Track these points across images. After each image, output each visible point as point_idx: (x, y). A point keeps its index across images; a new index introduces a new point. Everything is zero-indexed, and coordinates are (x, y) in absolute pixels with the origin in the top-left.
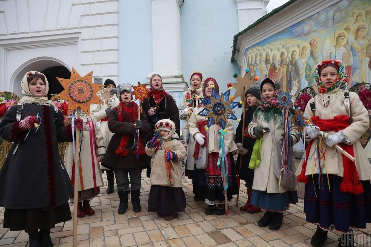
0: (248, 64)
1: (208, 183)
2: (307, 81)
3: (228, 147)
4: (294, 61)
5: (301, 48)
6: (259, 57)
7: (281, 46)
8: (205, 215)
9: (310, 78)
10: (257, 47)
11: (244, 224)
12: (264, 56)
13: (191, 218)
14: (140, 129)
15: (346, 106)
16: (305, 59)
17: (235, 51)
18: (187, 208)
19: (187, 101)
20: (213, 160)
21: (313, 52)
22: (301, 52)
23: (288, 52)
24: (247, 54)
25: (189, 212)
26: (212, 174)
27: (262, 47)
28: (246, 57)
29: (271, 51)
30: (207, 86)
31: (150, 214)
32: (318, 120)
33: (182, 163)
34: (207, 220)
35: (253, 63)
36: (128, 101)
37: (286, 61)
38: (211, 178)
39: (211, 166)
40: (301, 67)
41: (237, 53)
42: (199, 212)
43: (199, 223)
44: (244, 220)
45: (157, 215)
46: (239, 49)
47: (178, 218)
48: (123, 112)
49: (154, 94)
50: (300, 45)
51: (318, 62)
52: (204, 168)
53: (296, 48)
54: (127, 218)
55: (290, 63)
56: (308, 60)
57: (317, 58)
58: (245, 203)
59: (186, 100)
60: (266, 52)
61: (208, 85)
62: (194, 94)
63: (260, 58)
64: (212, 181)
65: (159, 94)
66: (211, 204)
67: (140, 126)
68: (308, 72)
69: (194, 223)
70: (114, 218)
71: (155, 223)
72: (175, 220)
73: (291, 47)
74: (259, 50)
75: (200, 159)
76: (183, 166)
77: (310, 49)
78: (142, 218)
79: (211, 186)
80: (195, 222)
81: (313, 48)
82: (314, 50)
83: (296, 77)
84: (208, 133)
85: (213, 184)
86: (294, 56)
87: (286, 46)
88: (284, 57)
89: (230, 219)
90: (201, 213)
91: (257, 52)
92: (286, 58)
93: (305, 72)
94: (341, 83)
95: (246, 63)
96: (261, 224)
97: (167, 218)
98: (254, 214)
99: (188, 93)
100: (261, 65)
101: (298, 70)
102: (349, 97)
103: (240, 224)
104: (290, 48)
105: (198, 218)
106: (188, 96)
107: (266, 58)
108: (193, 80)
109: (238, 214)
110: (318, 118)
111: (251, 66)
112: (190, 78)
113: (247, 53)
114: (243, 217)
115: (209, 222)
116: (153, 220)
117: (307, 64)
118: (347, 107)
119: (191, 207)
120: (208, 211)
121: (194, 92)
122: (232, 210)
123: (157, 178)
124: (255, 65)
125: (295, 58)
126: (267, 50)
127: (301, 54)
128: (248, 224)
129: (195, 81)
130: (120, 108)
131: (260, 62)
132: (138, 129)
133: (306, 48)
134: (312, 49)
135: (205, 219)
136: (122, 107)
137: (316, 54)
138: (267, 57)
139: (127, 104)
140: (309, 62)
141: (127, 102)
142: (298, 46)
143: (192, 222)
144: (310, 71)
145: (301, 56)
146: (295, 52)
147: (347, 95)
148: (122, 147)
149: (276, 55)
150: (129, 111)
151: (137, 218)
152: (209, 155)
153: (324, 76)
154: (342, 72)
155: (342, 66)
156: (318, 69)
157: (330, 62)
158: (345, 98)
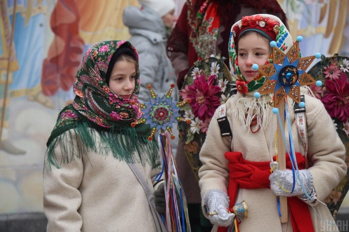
15: (300, 132)
32: (239, 163)
153: (242, 55)
154: (282, 48)
155: (283, 33)
156: (235, 35)
157: (257, 22)
158: (296, 112)
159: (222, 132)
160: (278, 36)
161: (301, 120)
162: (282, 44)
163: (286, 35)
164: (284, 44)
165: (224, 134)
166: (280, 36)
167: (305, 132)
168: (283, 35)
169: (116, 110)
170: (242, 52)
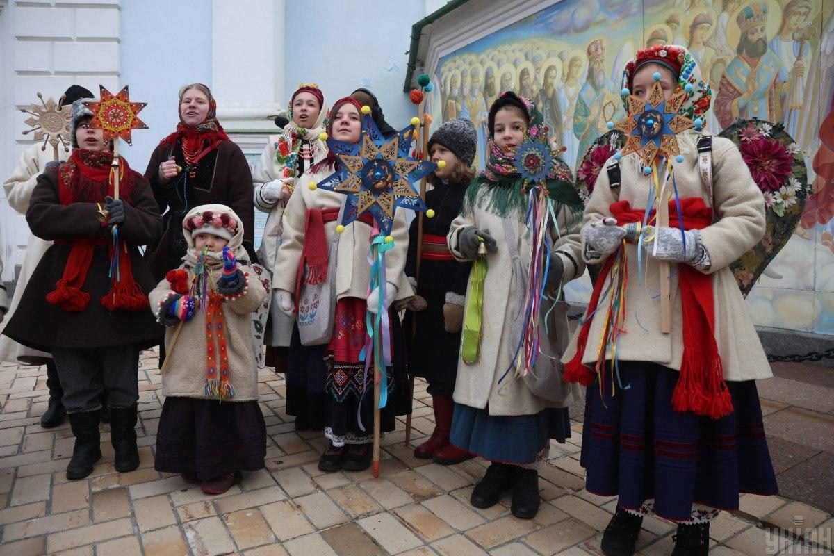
0: (443, 94)
1: (331, 384)
2: (578, 138)
3: (394, 285)
4: (550, 92)
5: (567, 62)
6: (469, 79)
7: (521, 56)
8: (317, 472)
9: (583, 133)
10: (465, 56)
11: (424, 498)
12: (481, 78)
13: (279, 485)
14: (120, 225)
15: (702, 172)
16: (574, 88)
17: (414, 63)
18: (271, 454)
19: (280, 160)
20: (348, 320)
21: (595, 72)
22: (566, 72)
23: (537, 69)
24: (442, 71)
25: (275, 466)
26: (343, 359)
27: (479, 54)
28: (439, 79)
29: (499, 65)
30: (338, 115)
31: (161, 477)
32: (625, 212)
33: (256, 328)
34: (323, 490)
35: (456, 92)
36: (95, 148)
37: (532, 91)
38: (339, 369)
39: (341, 335)
40: (565, 107)
41: (418, 69)
42: (304, 464)
43: (298, 501)
44: (423, 486)
45: (182, 480)
46: (425, 58)
47: (241, 487)
48: (75, 179)
49: (186, 137)
50: (565, 55)
51: (604, 96)
52: (322, 342)
53: (555, 61)
54: (90, 490)
55: (540, 97)
56: (582, 89)
57: (603, 86)
58: (427, 436)
59: (276, 158)
60: (486, 67)
61: (341, 113)
62: (300, 142)
63: (473, 82)
64: (340, 377)
65: (198, 138)
66: (338, 443)
67: (118, 217)
68: (580, 117)
69: (284, 501)
70: (51, 495)
71: (172, 505)
72: (234, 491)
73: (544, 56)
74: (470, 64)
75: (312, 316)
76: (258, 337)
77: (588, 63)
78: (137, 491)
79: (339, 393)
80: (289, 498)
81: (595, 63)
82: (596, 66)
83: (553, 130)
84: (335, 245)
85: (343, 386)
86: (550, 80)
87: (534, 55)
88: (528, 81)
89: (387, 484)
90: (309, 468)
91: (466, 66)
92: (532, 82)
93: (575, 117)
94: (687, 111)
95: (439, 94)
96: (480, 500)
97: (209, 489)
98: (452, 467)
99: (282, 140)
100: (474, 99)
101: (559, 114)
102: (710, 150)
103: (414, 497)
104: (541, 59)
105: (298, 483)
106: (283, 148)
107: (486, 81)
108: (298, 105)
109: (408, 467)
110: (626, 205)
111: (450, 101)
112: (290, 100)
113: (443, 69)
114: (423, 477)
115: (328, 496)
116: (168, 494)
117: (580, 100)
118: (703, 177)
119: (283, 451)
120: (328, 463)
121: (298, 137)
122: (394, 457)
123: (186, 378)
124: (460, 99)
125: (552, 85)
126: (489, 64)
127: (565, 74)
128: (436, 496)
129: (304, 107)
130: (68, 169)
131: (472, 90)
132: (113, 224)
133: (578, 62)
134: (593, 63)
135: (318, 487)
136: (74, 166)
137: (601, 77)
138: (489, 81)
139: (93, 156)
140: (584, 95)
141: (92, 152)
142: (560, 56)
143: (282, 496)
144: (586, 115)
145: (567, 80)
146: (554, 71)
147: (705, 144)
148: (70, 284)
149: (508, 77)
150: (95, 178)
151: (123, 490)
152: (337, 305)
153: (637, 93)
154: (689, 80)
155: (690, 63)
156: (628, 74)
157: (656, 53)
158: (700, 152)
159: (611, 183)
160: (683, 66)
161: (705, 160)
162: (690, 75)
163: (694, 65)
164: (693, 75)
165: (613, 185)
166: (686, 66)
167: (709, 172)
168: (690, 65)
169: (498, 162)
170: (638, 89)
